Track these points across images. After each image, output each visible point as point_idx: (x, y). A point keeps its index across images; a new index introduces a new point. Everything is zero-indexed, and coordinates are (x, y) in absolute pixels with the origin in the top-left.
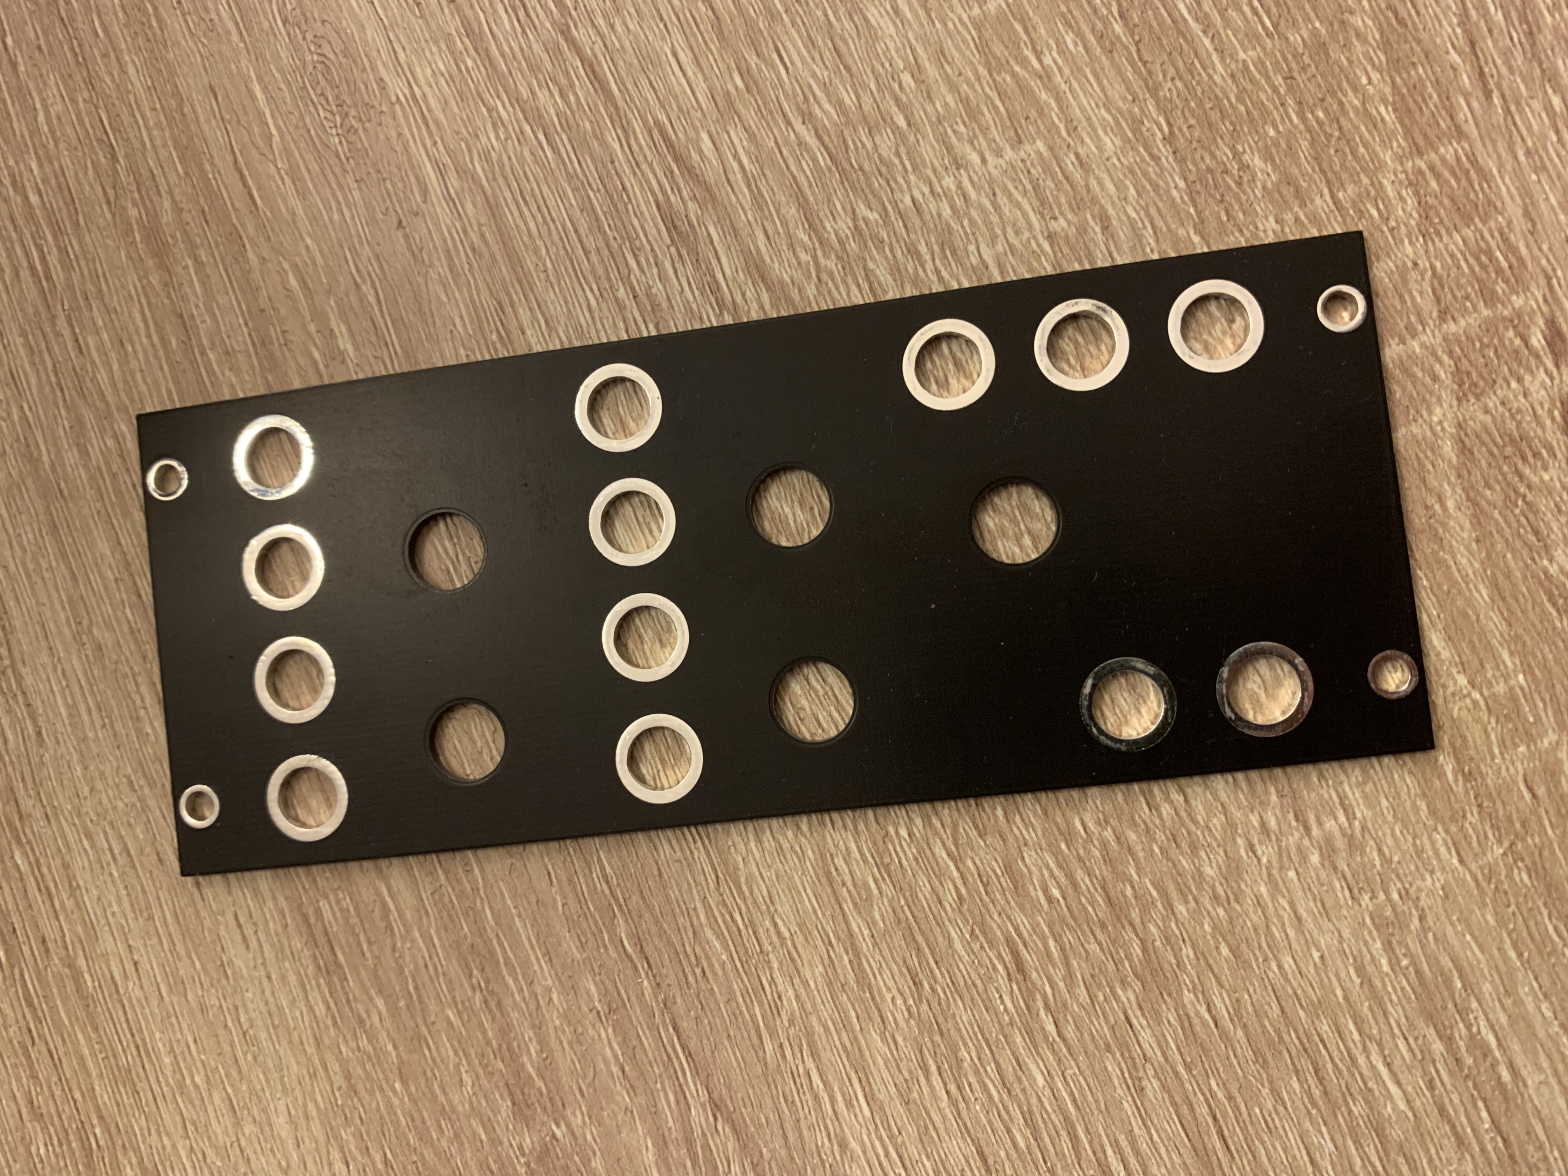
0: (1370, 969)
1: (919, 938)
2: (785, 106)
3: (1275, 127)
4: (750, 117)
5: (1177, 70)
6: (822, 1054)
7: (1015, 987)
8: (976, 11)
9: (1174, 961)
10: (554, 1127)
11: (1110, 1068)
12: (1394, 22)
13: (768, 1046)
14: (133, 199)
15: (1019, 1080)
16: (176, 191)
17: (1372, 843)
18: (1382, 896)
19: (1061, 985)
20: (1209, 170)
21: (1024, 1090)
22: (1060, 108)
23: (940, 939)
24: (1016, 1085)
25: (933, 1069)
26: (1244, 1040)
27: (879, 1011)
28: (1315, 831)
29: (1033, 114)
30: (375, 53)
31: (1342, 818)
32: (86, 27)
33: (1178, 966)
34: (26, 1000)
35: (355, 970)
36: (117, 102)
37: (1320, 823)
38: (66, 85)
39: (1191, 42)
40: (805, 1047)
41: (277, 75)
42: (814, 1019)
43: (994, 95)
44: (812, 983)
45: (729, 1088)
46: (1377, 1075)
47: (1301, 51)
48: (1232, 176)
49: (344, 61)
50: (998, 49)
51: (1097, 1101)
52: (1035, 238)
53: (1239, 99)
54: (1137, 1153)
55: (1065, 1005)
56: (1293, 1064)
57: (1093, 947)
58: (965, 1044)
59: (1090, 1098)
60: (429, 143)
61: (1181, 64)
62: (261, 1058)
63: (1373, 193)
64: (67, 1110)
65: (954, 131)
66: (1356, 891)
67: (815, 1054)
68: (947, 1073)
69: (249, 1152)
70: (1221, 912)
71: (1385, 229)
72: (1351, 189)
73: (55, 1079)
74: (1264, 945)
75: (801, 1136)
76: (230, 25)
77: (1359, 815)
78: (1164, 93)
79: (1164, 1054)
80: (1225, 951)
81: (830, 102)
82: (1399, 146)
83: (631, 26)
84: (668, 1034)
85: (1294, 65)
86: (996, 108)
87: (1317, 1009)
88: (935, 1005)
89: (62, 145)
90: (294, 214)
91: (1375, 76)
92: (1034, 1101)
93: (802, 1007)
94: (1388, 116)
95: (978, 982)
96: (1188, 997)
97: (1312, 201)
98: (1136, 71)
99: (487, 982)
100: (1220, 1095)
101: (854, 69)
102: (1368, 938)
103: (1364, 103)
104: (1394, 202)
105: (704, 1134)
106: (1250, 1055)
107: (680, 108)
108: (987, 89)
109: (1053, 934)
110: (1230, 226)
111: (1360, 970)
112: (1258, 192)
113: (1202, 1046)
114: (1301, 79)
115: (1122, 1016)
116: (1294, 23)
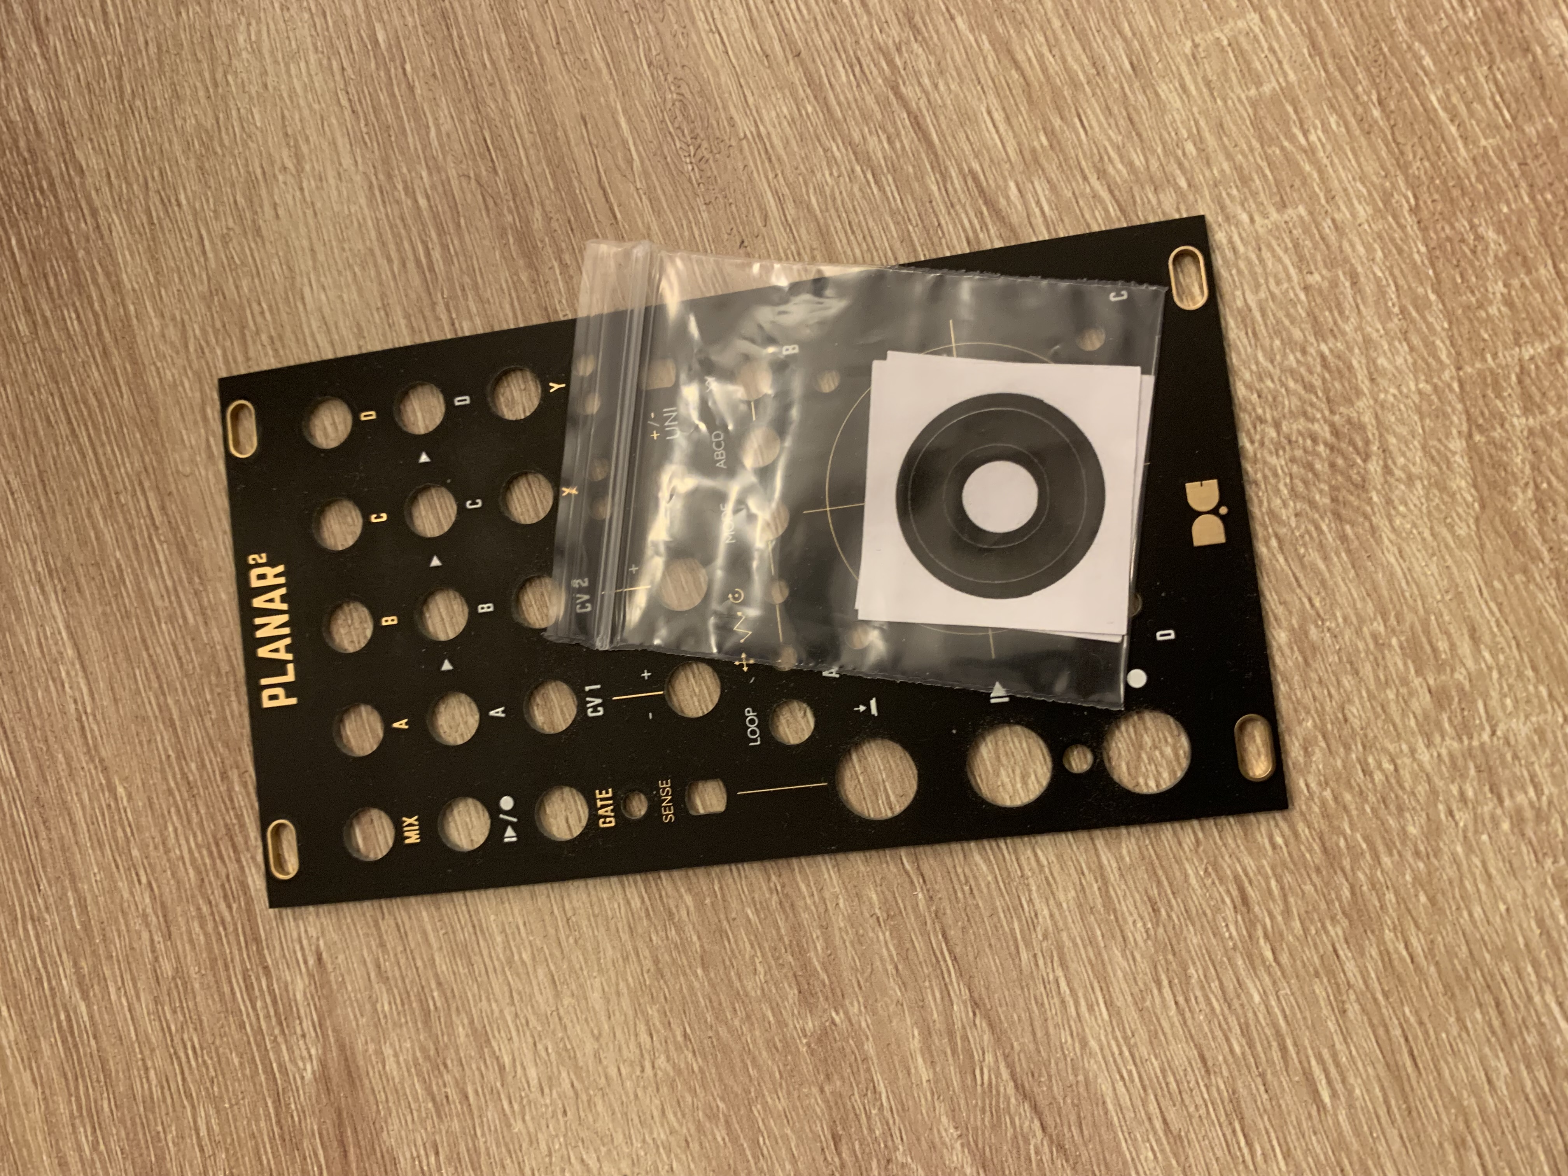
0: (1549, 922)
1: (1160, 872)
2: (1083, 163)
3: (1509, 205)
4: (1053, 172)
5: (1426, 152)
6: (1070, 964)
7: (1239, 918)
8: (1253, 92)
9: (1378, 905)
10: (834, 1014)
11: (1318, 992)
13: (1024, 955)
14: (509, 207)
16: (547, 202)
17: (1556, 816)
19: (1280, 918)
20: (1448, 239)
21: (1242, 1005)
22: (1322, 178)
23: (1178, 874)
24: (1235, 1001)
25: (1165, 983)
26: (1435, 975)
27: (1122, 931)
28: (1507, 802)
29: (1297, 183)
30: (727, 94)
31: (1531, 793)
32: (477, 60)
33: (1381, 907)
36: (499, 126)
37: (1511, 795)
38: (455, 107)
39: (1439, 128)
40: (1056, 958)
41: (641, 109)
42: (1064, 935)
43: (1264, 164)
44: (1065, 905)
45: (987, 989)
46: (1550, 1012)
47: (1535, 140)
48: (1468, 245)
49: (699, 100)
50: (1270, 125)
51: (1305, 1018)
52: (1293, 288)
53: (1479, 179)
54: (1337, 1065)
55: (1281, 935)
56: (1478, 999)
57: (1308, 888)
58: (1194, 963)
59: (1299, 1015)
60: (771, 176)
61: (1428, 147)
62: (581, 942)
64: (411, 974)
65: (1228, 194)
66: (1540, 855)
67: (1064, 965)
68: (1177, 988)
69: (566, 1020)
70: (1421, 865)
73: (400, 948)
74: (1458, 896)
75: (1047, 1034)
76: (602, 65)
77: (1546, 792)
78: (1413, 170)
79: (1365, 982)
80: (1423, 898)
81: (1122, 162)
83: (953, 87)
84: (937, 940)
85: (1528, 153)
86: (1265, 176)
87: (1499, 954)
88: (1170, 929)
89: (449, 158)
90: (649, 228)
92: (1250, 1015)
93: (1055, 924)
95: (1208, 912)
96: (1388, 935)
97: (1537, 270)
98: (1390, 152)
99: (783, 886)
100: (1412, 1020)
101: (1145, 135)
102: (1548, 896)
105: (964, 1027)
106: (1440, 988)
107: (991, 160)
108: (1259, 160)
109: (1275, 875)
110: (1463, 288)
111: (1541, 923)
112: (1490, 260)
113: (1399, 978)
114: (1533, 165)
115: (1330, 948)
116: (1531, 117)
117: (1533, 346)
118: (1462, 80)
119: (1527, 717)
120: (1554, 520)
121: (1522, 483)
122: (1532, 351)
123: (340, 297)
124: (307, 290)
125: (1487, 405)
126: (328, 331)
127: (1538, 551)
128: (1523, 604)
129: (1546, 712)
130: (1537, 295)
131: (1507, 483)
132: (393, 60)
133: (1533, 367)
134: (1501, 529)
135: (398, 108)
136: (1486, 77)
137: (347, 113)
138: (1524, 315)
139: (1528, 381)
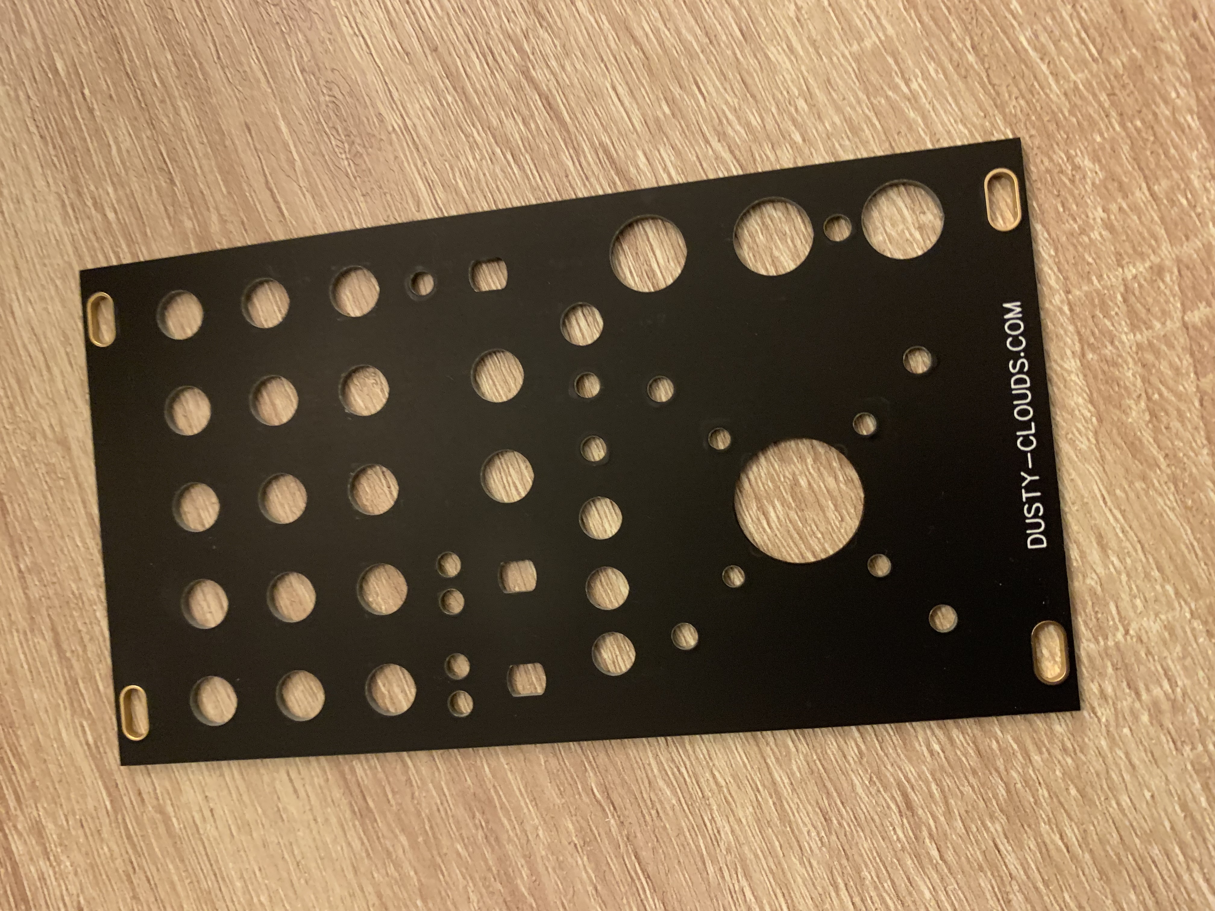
0: (1192, 805)
1: (829, 784)
2: (704, 128)
3: (1101, 135)
4: (677, 137)
5: (1020, 90)
6: (753, 874)
7: (905, 821)
8: (855, 47)
9: (1032, 800)
11: (983, 884)
12: (1197, 47)
13: (711, 869)
14: (188, 214)
15: (910, 894)
16: (221, 206)
17: (1192, 706)
18: (1200, 748)
19: (942, 819)
20: (1048, 171)
21: (914, 902)
22: (926, 124)
23: (845, 785)
24: (908, 898)
25: (842, 885)
26: (1090, 862)
27: (798, 841)
28: (1144, 696)
29: (904, 129)
30: (374, 93)
31: (1166, 686)
32: (147, 80)
33: (1036, 803)
34: (128, 838)
35: (383, 814)
36: (173, 139)
37: (1148, 690)
38: (132, 125)
39: (1030, 66)
40: (739, 870)
41: (297, 113)
42: (746, 849)
43: (871, 115)
44: (744, 821)
45: (680, 902)
46: (1198, 889)
47: (1121, 72)
49: (349, 100)
50: (874, 78)
52: (908, 229)
53: (1070, 112)
55: (945, 834)
56: (1131, 880)
57: (967, 789)
58: (866, 866)
60: (420, 164)
61: (1022, 86)
62: (311, 882)
63: (1183, 186)
65: (840, 145)
66: (1179, 744)
67: (747, 876)
68: (853, 890)
70: (1069, 761)
71: (1193, 215)
72: (1165, 183)
74: (1105, 786)
76: (260, 75)
77: (1180, 683)
78: (1010, 109)
79: (1026, 873)
80: (1073, 791)
81: (740, 124)
82: (1203, 147)
83: (578, 67)
84: (631, 861)
85: (1115, 84)
86: (873, 125)
87: (1149, 837)
88: (841, 837)
89: (132, 173)
90: (314, 223)
91: (1183, 92)
93: (737, 839)
94: (1194, 123)
95: (876, 818)
96: (1044, 828)
97: (1133, 194)
98: (987, 93)
99: (487, 822)
101: (759, 97)
102: (1189, 781)
103: (1173, 114)
104: (1200, 192)
106: (1096, 874)
107: (619, 132)
108: (867, 111)
109: (935, 780)
110: (1065, 216)
111: (1184, 807)
112: (1088, 188)
113: (1056, 866)
114: (1122, 95)
115: (992, 844)
116: (1115, 50)
117: (1134, 266)
118: (1049, 20)
119: (1157, 615)
120: (1166, 428)
121: (1135, 396)
122: (1134, 271)
123: (46, 309)
124: (15, 305)
125: (1096, 325)
126: (38, 341)
127: (1155, 459)
128: (1145, 509)
129: (1173, 609)
130: (1135, 218)
131: (1121, 396)
132: (73, 87)
133: (1136, 285)
134: (1119, 440)
135: (81, 130)
136: (1071, 16)
137: (37, 138)
138: (1124, 238)
139: (1132, 299)
